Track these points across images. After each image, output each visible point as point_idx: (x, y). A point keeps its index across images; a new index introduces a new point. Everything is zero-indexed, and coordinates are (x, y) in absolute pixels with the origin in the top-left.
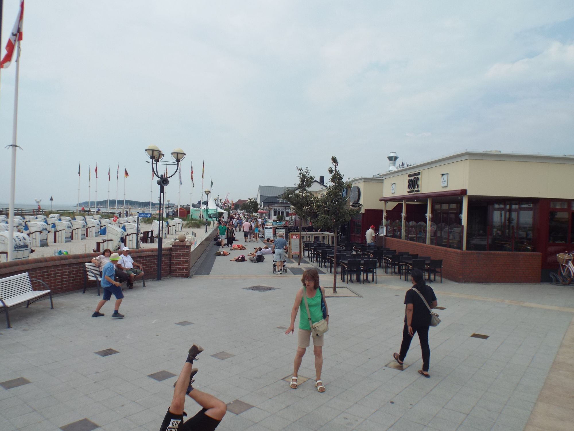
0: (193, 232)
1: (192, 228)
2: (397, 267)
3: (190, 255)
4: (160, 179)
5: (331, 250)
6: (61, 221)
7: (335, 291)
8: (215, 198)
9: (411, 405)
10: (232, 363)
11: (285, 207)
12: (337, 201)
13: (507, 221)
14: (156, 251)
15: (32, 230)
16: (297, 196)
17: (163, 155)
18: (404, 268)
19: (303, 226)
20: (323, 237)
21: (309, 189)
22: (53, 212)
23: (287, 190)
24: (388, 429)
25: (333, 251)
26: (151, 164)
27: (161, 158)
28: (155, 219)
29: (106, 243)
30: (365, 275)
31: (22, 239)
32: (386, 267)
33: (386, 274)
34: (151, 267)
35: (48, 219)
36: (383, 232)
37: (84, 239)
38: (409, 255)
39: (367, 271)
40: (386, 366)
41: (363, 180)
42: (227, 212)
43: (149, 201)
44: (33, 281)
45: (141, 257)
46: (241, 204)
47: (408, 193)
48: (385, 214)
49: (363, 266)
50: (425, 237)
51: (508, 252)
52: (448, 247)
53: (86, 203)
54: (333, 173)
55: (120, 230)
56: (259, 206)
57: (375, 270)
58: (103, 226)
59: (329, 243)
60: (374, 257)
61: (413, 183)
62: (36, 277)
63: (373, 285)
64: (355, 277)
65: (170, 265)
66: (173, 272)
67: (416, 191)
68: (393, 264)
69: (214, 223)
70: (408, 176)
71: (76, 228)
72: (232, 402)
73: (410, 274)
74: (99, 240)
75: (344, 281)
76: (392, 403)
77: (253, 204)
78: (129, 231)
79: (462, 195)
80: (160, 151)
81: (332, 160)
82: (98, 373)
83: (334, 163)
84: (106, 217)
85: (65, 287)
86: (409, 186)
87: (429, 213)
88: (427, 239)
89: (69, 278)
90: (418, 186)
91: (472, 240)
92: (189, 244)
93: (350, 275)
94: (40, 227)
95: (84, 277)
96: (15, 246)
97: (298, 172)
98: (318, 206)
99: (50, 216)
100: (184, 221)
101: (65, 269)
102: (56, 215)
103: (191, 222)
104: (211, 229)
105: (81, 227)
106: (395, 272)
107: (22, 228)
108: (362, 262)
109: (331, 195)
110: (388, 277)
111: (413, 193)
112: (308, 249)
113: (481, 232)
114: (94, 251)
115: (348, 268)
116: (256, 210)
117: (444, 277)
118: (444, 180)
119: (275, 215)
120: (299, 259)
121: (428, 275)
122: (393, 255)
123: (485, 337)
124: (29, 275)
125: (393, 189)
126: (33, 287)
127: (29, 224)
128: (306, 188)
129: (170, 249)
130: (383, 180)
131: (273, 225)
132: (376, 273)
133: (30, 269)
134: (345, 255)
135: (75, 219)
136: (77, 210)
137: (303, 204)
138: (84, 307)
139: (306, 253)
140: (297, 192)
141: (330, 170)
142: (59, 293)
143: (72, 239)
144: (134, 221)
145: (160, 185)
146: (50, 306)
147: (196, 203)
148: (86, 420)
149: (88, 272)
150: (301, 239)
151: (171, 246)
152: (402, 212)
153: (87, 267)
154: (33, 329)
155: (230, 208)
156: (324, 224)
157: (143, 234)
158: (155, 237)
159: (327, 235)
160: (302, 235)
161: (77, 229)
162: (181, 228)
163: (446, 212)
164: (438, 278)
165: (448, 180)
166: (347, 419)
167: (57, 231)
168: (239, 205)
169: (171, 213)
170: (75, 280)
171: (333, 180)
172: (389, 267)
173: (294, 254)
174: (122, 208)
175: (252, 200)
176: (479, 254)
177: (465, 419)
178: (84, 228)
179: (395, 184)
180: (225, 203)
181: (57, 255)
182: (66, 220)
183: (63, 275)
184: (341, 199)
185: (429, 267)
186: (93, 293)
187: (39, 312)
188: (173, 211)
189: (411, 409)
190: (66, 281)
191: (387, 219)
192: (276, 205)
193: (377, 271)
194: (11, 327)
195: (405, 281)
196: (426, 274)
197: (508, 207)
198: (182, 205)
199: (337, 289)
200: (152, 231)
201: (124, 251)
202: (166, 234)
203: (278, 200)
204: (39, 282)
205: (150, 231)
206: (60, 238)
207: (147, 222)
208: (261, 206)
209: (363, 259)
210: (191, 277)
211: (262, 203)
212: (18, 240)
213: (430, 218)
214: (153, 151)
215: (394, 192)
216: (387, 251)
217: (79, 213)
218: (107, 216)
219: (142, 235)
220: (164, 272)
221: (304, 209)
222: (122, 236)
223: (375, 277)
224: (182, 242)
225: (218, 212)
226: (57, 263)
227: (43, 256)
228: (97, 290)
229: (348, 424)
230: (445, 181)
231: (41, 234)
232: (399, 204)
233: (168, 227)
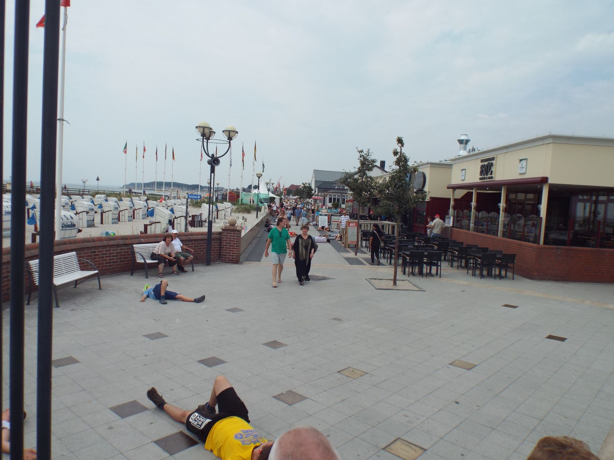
0: (243, 217)
1: (242, 214)
2: (463, 261)
3: (241, 240)
4: (211, 159)
5: (392, 240)
6: (108, 201)
7: (395, 283)
8: (267, 182)
9: (478, 406)
10: (285, 353)
11: (342, 193)
12: (402, 186)
13: (592, 215)
14: (206, 235)
15: (79, 209)
16: (356, 180)
17: (215, 133)
18: (472, 262)
19: (361, 214)
20: (383, 226)
21: (370, 174)
22: (100, 192)
23: (346, 174)
24: (453, 429)
25: (393, 241)
26: (202, 142)
27: (211, 136)
28: (204, 202)
29: (153, 225)
30: (428, 267)
31: (69, 218)
32: (452, 261)
33: (451, 268)
34: (200, 251)
35: (95, 200)
36: (449, 223)
37: (131, 220)
38: (478, 248)
39: (430, 264)
40: (450, 364)
41: (429, 165)
42: (279, 197)
43: (197, 184)
44: (81, 260)
45: (190, 240)
46: (295, 189)
47: (480, 180)
48: (452, 203)
49: (426, 258)
50: (496, 229)
51: (592, 249)
52: (522, 241)
53: (133, 185)
54: (398, 155)
55: (168, 212)
56: (313, 192)
57: (439, 263)
58: (150, 208)
59: (388, 233)
60: (439, 249)
61: (486, 169)
62: (84, 257)
63: (436, 279)
64: (417, 270)
65: (220, 250)
66: (223, 257)
67: (489, 178)
68: (460, 258)
69: (265, 208)
70: (480, 161)
71: (122, 210)
72: (285, 393)
73: (478, 268)
74: (147, 222)
75: (404, 273)
76: (457, 403)
77: (307, 189)
78: (177, 214)
79: (542, 183)
80: (211, 129)
81: (397, 141)
82: (147, 356)
83: (399, 144)
84: (153, 200)
85: (113, 268)
86: (482, 173)
87: (503, 203)
88: (499, 232)
89: (117, 259)
90: (492, 172)
91: (551, 234)
92: (240, 229)
93: (411, 268)
94: (86, 207)
95: (132, 259)
96: (62, 225)
97: (358, 155)
98: (380, 192)
99: (97, 196)
100: (234, 206)
101: (113, 250)
102: (103, 196)
103: (241, 207)
104: (262, 214)
105: (128, 208)
106: (461, 266)
107: (68, 207)
108: (426, 253)
109: (395, 179)
110: (454, 271)
111: (486, 180)
112: (366, 238)
113: (561, 225)
114: (141, 233)
115: (409, 259)
116: (310, 196)
117: (516, 274)
118: (523, 166)
119: (330, 202)
120: (356, 249)
121: (498, 270)
122: (460, 248)
123: (563, 339)
124: (77, 254)
125: (463, 175)
126: (80, 267)
127: (76, 204)
128: (366, 172)
129: (220, 233)
130: (451, 165)
131: (327, 212)
132: (440, 266)
133: (78, 249)
134: (407, 246)
135: (122, 200)
136: (124, 191)
137: (363, 189)
138: (132, 290)
139: (364, 243)
140: (356, 176)
141: (395, 152)
142: (106, 275)
143: (119, 221)
144: (182, 203)
145: (210, 165)
146: (98, 287)
147: (246, 187)
148: (135, 402)
149: (136, 254)
150: (359, 228)
151: (221, 230)
152: (472, 201)
153: (135, 248)
154: (81, 310)
155: (281, 193)
156: (386, 210)
157: (191, 217)
158: (204, 221)
159: (387, 224)
160: (360, 223)
161: (124, 211)
162: (231, 213)
163: (521, 203)
164: (509, 274)
165: (527, 167)
166: (407, 416)
167: (104, 212)
168: (291, 190)
169: (220, 197)
170: (122, 261)
171: (398, 162)
172: (455, 261)
173: (351, 243)
174: (169, 191)
175: (306, 185)
176: (558, 249)
177: (538, 425)
178: (131, 210)
179: (465, 169)
180: (277, 188)
181: (104, 235)
182: (112, 201)
183: (110, 256)
184: (406, 183)
185: (500, 261)
186: (141, 276)
187: (87, 292)
188: (223, 194)
189: (477, 410)
190: (113, 262)
191: (455, 208)
192: (331, 191)
193: (442, 264)
194: (59, 306)
195: (473, 276)
196: (496, 270)
197: (594, 198)
198: (232, 188)
199: (397, 282)
200: (201, 215)
201: (172, 234)
202: (215, 218)
203: (334, 185)
204: (87, 262)
205: (199, 214)
206: (107, 219)
207: (196, 206)
208: (315, 191)
209: (426, 251)
210: (241, 264)
211: (317, 188)
212: (65, 219)
213: (504, 208)
214: (204, 128)
215: (463, 178)
216: (453, 243)
217: (126, 194)
218: (155, 198)
219: (190, 219)
220: (213, 257)
221: (363, 195)
222: (171, 219)
223: (439, 270)
224: (232, 226)
225: (269, 197)
226: (105, 243)
227: (91, 235)
228: (145, 273)
229: (409, 422)
230: (523, 168)
231: (88, 214)
232: (468, 193)
233: (218, 211)
